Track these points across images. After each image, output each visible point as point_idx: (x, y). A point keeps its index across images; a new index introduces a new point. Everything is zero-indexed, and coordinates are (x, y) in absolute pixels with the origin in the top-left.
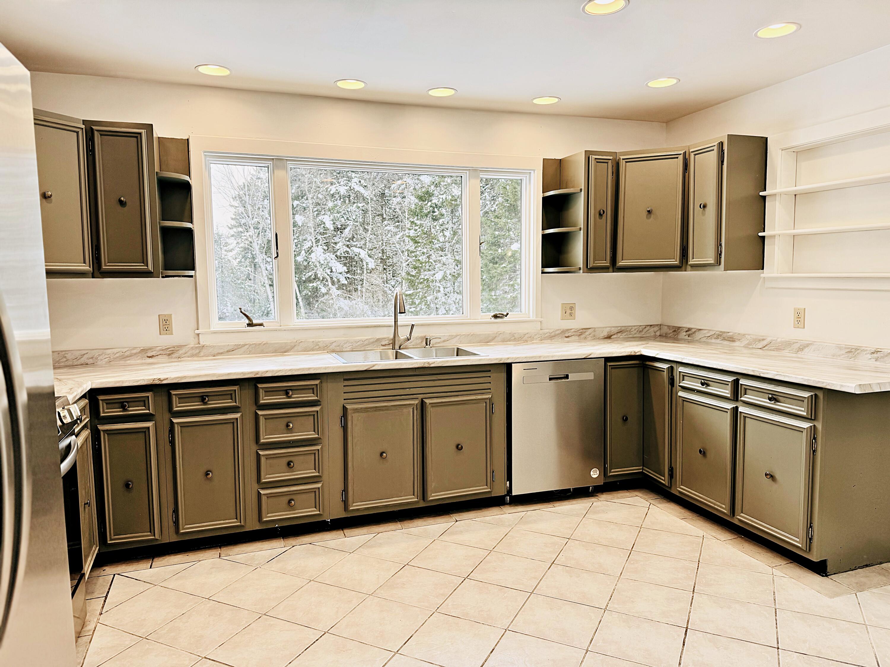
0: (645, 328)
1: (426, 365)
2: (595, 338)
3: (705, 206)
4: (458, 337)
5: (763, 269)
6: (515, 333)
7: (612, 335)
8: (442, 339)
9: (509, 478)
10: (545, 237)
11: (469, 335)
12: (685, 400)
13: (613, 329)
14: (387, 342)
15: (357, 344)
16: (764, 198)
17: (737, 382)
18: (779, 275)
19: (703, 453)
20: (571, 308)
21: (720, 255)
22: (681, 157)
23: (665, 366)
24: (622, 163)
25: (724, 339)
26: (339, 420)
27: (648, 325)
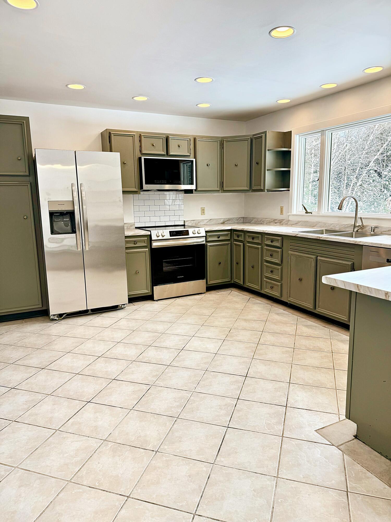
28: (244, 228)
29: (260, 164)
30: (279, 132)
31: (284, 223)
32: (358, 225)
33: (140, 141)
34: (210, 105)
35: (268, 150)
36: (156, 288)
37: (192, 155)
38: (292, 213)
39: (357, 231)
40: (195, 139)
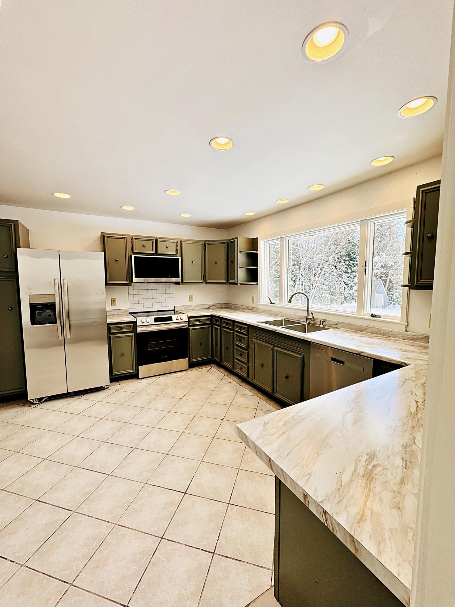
6: (381, 329)
28: (220, 315)
29: (234, 263)
30: (249, 238)
31: (255, 310)
32: (309, 317)
33: (132, 243)
34: (190, 216)
35: (240, 252)
36: (141, 368)
37: (179, 254)
38: (261, 303)
39: (309, 323)
40: (181, 242)
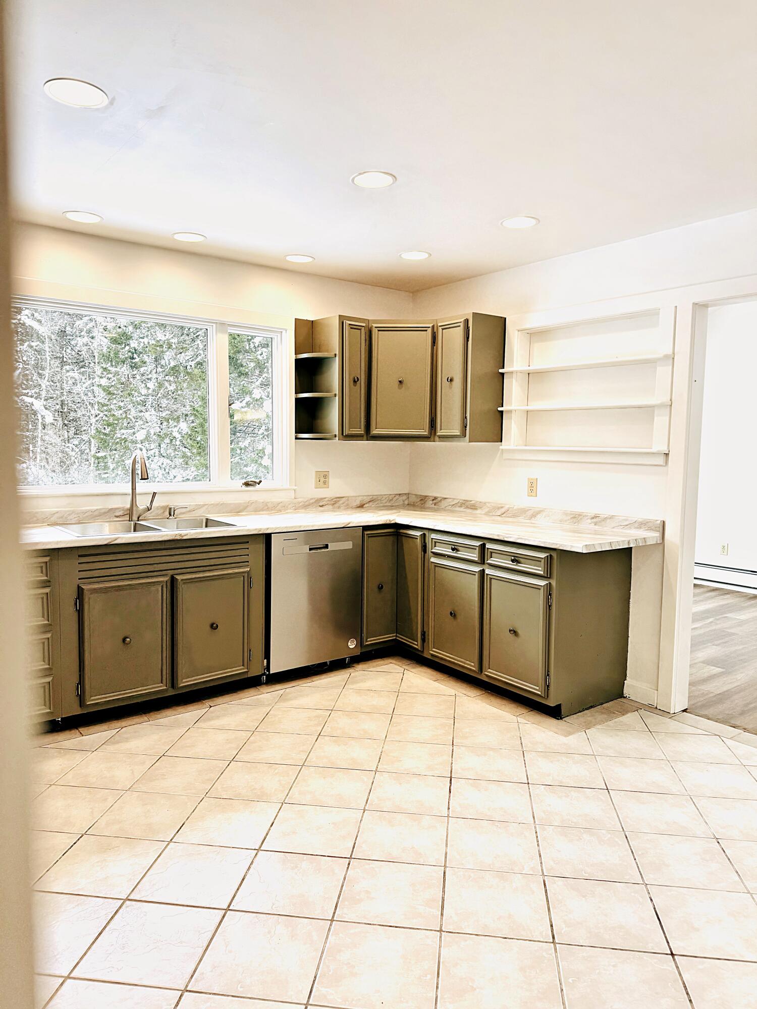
0: (395, 497)
1: (178, 538)
2: (348, 507)
3: (451, 380)
4: (206, 507)
5: (501, 441)
6: (268, 503)
7: (364, 504)
8: (188, 509)
9: (267, 656)
10: (298, 401)
11: (218, 504)
12: (437, 565)
13: (365, 497)
14: (121, 513)
15: (85, 515)
16: (503, 374)
17: (483, 546)
18: (516, 448)
19: (453, 615)
20: (325, 476)
21: (466, 427)
22: (430, 330)
23: (418, 533)
24: (375, 331)
25: (467, 507)
26: (73, 603)
27: (397, 494)
